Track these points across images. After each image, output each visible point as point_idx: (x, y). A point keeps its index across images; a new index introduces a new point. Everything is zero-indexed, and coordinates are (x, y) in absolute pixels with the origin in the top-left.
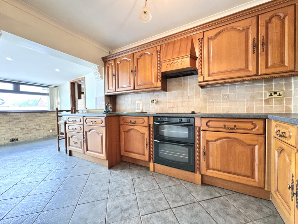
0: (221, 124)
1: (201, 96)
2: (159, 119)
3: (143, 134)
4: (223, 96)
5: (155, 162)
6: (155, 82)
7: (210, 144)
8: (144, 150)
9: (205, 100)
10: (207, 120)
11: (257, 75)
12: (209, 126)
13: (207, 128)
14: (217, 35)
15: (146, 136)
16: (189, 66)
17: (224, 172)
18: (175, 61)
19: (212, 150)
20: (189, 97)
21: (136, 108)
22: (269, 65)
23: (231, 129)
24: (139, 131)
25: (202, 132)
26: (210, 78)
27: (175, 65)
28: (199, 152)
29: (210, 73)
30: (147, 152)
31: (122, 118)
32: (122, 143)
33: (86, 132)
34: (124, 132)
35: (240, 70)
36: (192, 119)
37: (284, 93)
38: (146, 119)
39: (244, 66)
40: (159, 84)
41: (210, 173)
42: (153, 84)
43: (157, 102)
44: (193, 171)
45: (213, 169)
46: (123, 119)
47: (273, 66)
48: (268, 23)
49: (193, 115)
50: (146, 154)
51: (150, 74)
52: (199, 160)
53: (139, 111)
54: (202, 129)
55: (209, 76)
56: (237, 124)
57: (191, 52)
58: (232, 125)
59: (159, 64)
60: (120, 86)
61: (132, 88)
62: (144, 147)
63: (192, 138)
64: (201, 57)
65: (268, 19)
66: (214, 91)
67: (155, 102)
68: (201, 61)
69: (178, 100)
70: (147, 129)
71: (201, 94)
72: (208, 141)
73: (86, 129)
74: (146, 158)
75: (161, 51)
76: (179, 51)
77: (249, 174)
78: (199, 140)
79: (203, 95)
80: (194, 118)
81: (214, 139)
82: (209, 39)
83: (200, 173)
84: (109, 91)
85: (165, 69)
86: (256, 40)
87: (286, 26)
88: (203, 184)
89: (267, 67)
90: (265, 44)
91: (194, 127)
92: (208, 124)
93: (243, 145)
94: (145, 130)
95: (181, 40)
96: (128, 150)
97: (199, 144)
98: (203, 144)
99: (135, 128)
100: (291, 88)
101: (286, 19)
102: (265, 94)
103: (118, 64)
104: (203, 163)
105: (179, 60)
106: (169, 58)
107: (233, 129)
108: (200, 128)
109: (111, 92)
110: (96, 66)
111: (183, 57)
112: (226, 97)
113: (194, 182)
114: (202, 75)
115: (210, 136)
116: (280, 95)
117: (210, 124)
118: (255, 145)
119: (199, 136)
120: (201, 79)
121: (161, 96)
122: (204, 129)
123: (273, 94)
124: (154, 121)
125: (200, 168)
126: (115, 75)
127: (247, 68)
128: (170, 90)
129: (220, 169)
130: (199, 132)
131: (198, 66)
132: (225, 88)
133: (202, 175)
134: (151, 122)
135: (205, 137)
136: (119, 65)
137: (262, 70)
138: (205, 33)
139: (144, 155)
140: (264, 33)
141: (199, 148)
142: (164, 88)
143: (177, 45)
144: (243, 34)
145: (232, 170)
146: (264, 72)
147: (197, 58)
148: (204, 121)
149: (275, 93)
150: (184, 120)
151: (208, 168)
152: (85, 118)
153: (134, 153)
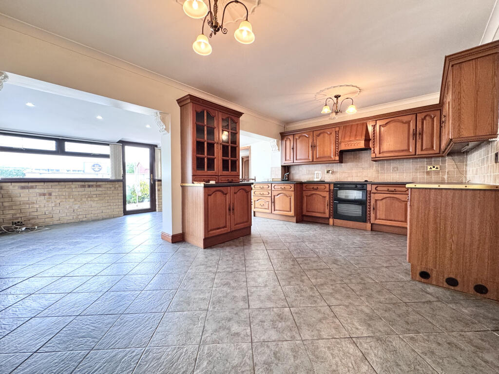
0: (386, 189)
1: (374, 168)
2: (339, 185)
3: (325, 197)
4: (393, 168)
5: (334, 218)
6: (333, 156)
7: (378, 202)
8: (325, 209)
9: (378, 171)
10: (376, 186)
11: (415, 155)
12: (377, 190)
13: (376, 191)
14: (386, 124)
15: (327, 199)
16: (364, 147)
17: (387, 220)
18: (352, 142)
19: (380, 206)
20: (363, 168)
21: (315, 177)
22: (424, 148)
23: (392, 191)
24: (321, 195)
25: (372, 194)
26: (381, 155)
27: (353, 145)
28: (370, 208)
29: (381, 151)
30: (327, 211)
31: (304, 185)
32: (305, 205)
33: (274, 196)
34: (306, 196)
35: (403, 151)
36: (365, 186)
37: (440, 167)
38: (327, 186)
39: (406, 148)
40: (337, 158)
41: (378, 222)
42: (331, 158)
43: (333, 172)
44: (365, 221)
45: (380, 219)
46: (305, 187)
47: (426, 149)
48: (423, 120)
49: (365, 183)
50: (326, 212)
51: (329, 150)
52: (370, 214)
53: (318, 180)
54: (372, 192)
55: (380, 153)
56: (396, 188)
57: (365, 137)
58: (392, 189)
59: (337, 143)
60: (298, 158)
61: (311, 161)
62: (325, 207)
63: (365, 198)
64: (374, 139)
65: (423, 117)
66: (386, 164)
67: (330, 172)
68: (374, 142)
69: (353, 171)
70: (328, 193)
71: (374, 166)
72: (376, 201)
73: (275, 193)
74: (327, 215)
75: (340, 131)
76: (356, 135)
77: (403, 220)
78: (370, 200)
79: (376, 167)
80: (366, 184)
81: (380, 199)
82: (380, 126)
83: (370, 222)
84: (287, 162)
85: (343, 147)
86: (415, 131)
87: (435, 124)
88: (372, 230)
89: (422, 150)
90: (421, 134)
91: (367, 191)
92: (377, 189)
93: (400, 202)
94: (327, 195)
95: (357, 124)
96: (310, 210)
97: (370, 203)
98: (373, 202)
99: (317, 192)
100: (445, 163)
101: (435, 118)
102: (427, 167)
103: (296, 139)
104: (372, 215)
105: (355, 142)
106: (347, 139)
107: (393, 191)
108: (370, 191)
109: (288, 163)
110: (276, 140)
111: (360, 140)
112: (396, 169)
113: (365, 229)
114: (374, 152)
115: (379, 196)
116: (437, 168)
117: (378, 188)
118: (407, 201)
119: (370, 197)
120: (373, 155)
121: (337, 168)
122: (374, 192)
123: (432, 168)
124: (334, 187)
125: (370, 220)
126: (293, 149)
127: (409, 149)
128: (345, 162)
129: (384, 218)
130: (370, 194)
131: (371, 145)
132: (395, 162)
133: (372, 224)
134: (332, 187)
135: (374, 197)
136: (298, 140)
137: (419, 152)
138: (377, 121)
139: (324, 213)
140: (420, 127)
141: (370, 205)
142: (341, 161)
143: (354, 128)
144: (407, 125)
145: (392, 218)
146: (420, 153)
147: (370, 140)
148: (374, 186)
149: (434, 167)
150: (359, 186)
151: (376, 218)
152: (273, 185)
153: (315, 212)
